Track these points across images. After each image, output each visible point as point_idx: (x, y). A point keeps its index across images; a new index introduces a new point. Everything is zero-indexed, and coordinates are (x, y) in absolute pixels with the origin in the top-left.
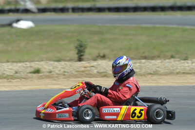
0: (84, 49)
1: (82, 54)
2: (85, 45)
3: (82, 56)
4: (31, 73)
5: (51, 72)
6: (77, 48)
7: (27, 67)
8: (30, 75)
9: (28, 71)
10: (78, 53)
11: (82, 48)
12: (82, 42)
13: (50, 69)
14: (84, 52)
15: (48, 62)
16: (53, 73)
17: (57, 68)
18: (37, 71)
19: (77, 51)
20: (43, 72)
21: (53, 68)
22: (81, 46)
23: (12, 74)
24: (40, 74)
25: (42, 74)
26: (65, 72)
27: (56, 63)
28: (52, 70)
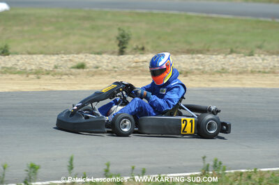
0: (127, 40)
1: (124, 46)
2: (128, 35)
3: (124, 48)
4: (73, 68)
5: (97, 67)
6: (118, 38)
7: (66, 61)
8: (73, 70)
9: (70, 66)
10: (119, 45)
11: (125, 39)
12: (124, 31)
13: (94, 64)
14: (127, 43)
15: (88, 55)
16: (100, 69)
17: (103, 62)
18: (82, 66)
19: (118, 42)
20: (88, 68)
21: (98, 63)
22: (123, 37)
24: (85, 70)
25: (88, 70)
26: (114, 67)
28: (98, 65)
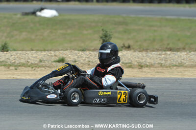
0: (109, 39)
2: (110, 35)
4: (55, 62)
5: (75, 61)
6: (101, 38)
7: (52, 56)
8: (54, 64)
9: (52, 60)
11: (107, 38)
12: (106, 32)
13: (74, 59)
15: (73, 51)
16: (77, 62)
17: (82, 57)
21: (78, 58)
22: (106, 36)
23: (36, 63)
26: (89, 62)
27: (80, 52)
